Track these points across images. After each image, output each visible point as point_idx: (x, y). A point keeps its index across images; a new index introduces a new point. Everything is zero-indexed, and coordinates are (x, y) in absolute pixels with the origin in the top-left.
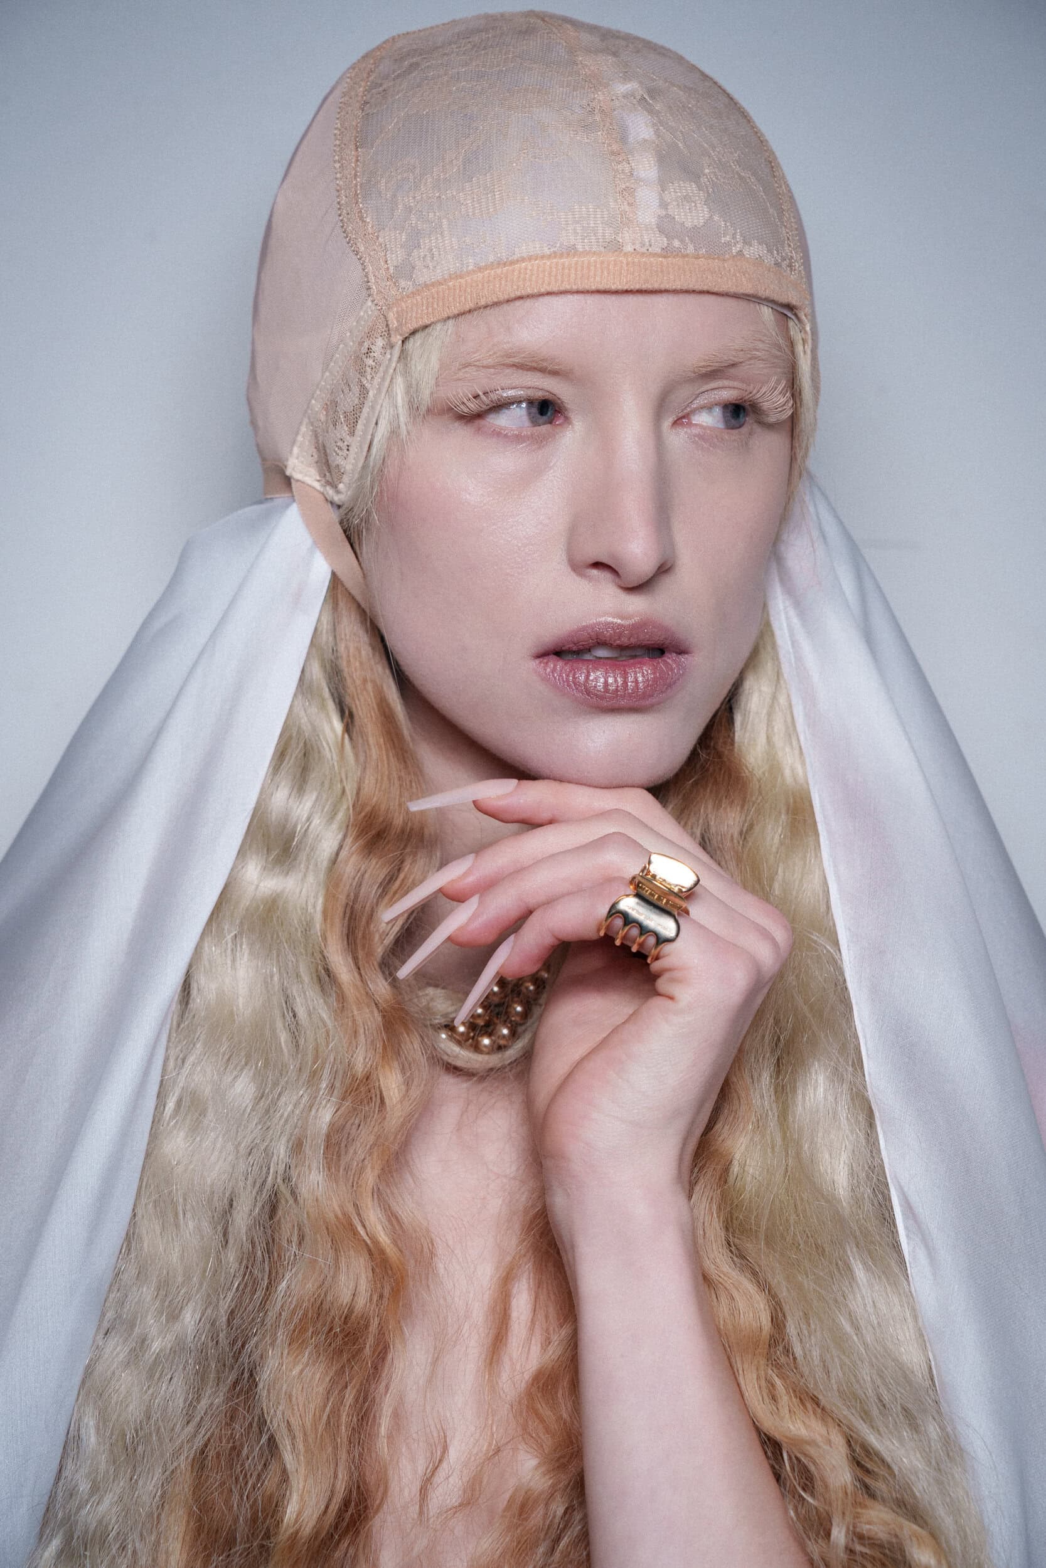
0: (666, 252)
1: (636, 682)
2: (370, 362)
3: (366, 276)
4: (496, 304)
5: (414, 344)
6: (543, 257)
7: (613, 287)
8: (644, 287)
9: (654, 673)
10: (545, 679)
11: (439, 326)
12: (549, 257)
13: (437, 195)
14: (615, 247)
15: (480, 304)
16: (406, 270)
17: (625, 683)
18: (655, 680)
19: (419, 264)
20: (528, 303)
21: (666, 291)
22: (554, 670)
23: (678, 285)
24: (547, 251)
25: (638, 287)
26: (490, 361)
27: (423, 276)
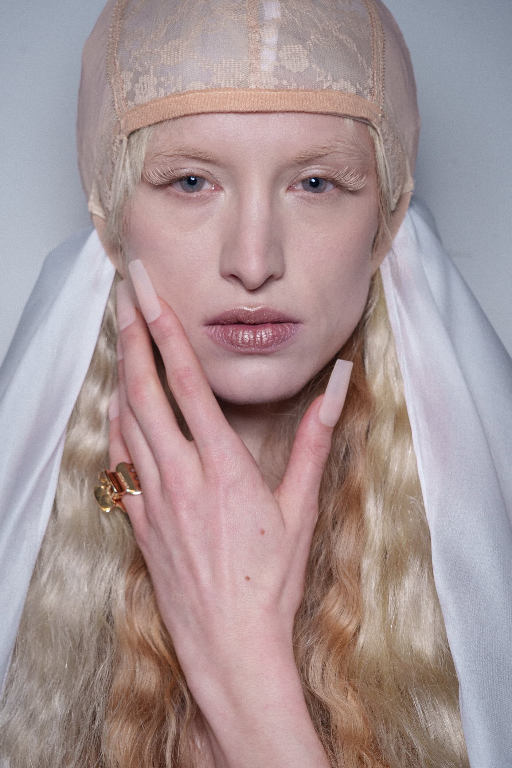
0: (278, 88)
1: (261, 338)
2: (115, 149)
3: (113, 98)
4: (175, 118)
5: (134, 139)
6: (201, 91)
7: (241, 110)
8: (261, 109)
9: (272, 332)
10: (211, 337)
11: (146, 130)
12: (205, 91)
13: (150, 51)
14: (244, 86)
15: (165, 118)
16: (131, 95)
17: (255, 337)
18: (273, 337)
19: (137, 91)
20: (193, 118)
21: (275, 112)
22: (215, 331)
23: (283, 108)
24: (204, 87)
25: (256, 109)
26: (170, 153)
27: (139, 99)
